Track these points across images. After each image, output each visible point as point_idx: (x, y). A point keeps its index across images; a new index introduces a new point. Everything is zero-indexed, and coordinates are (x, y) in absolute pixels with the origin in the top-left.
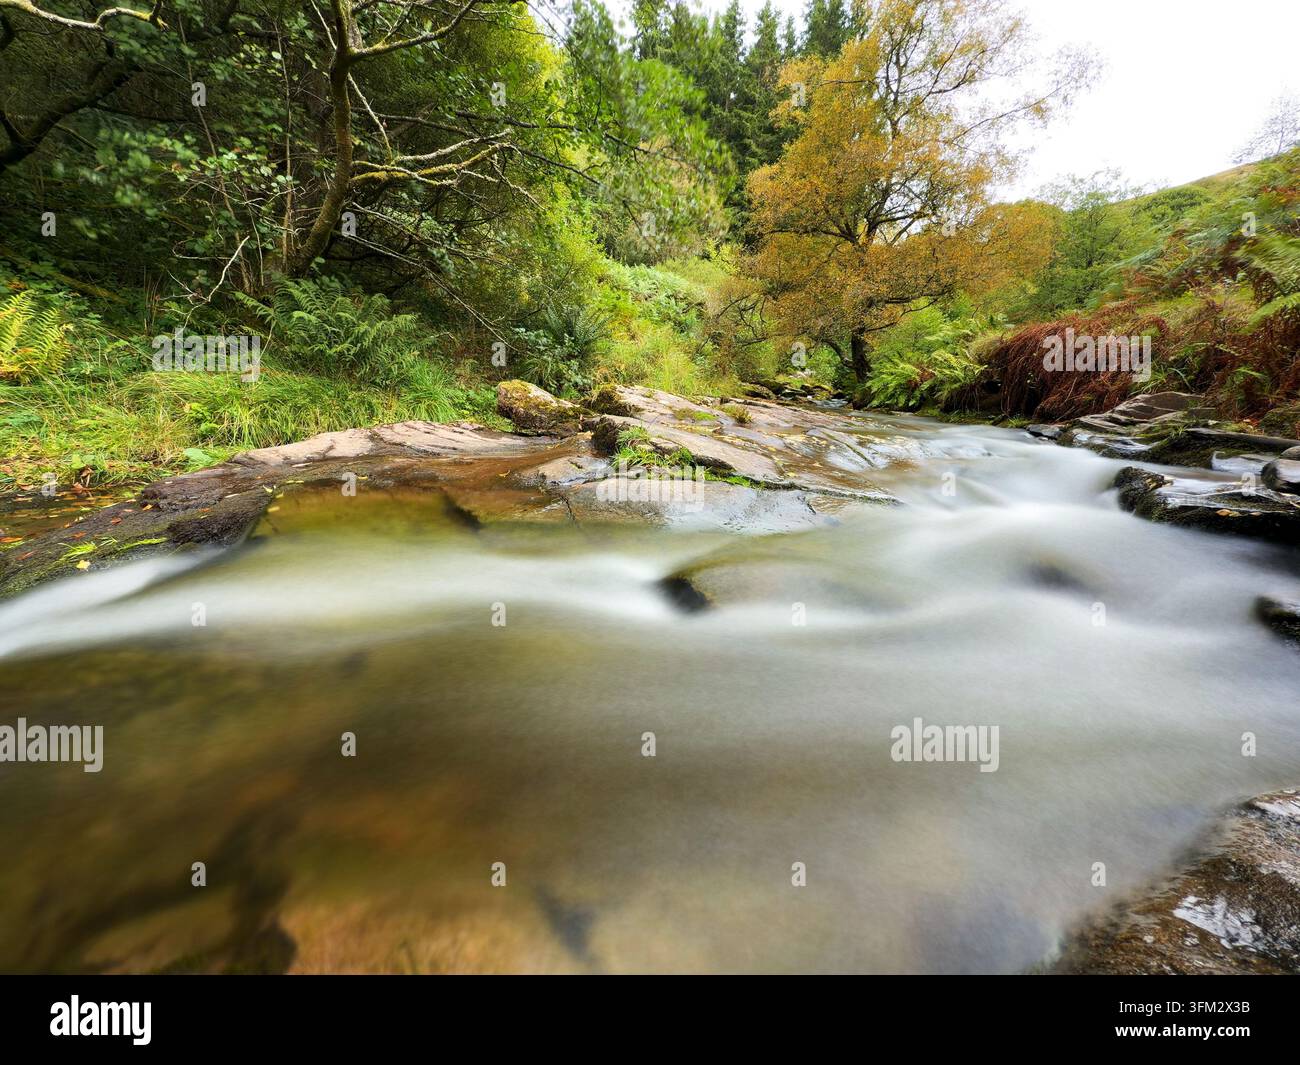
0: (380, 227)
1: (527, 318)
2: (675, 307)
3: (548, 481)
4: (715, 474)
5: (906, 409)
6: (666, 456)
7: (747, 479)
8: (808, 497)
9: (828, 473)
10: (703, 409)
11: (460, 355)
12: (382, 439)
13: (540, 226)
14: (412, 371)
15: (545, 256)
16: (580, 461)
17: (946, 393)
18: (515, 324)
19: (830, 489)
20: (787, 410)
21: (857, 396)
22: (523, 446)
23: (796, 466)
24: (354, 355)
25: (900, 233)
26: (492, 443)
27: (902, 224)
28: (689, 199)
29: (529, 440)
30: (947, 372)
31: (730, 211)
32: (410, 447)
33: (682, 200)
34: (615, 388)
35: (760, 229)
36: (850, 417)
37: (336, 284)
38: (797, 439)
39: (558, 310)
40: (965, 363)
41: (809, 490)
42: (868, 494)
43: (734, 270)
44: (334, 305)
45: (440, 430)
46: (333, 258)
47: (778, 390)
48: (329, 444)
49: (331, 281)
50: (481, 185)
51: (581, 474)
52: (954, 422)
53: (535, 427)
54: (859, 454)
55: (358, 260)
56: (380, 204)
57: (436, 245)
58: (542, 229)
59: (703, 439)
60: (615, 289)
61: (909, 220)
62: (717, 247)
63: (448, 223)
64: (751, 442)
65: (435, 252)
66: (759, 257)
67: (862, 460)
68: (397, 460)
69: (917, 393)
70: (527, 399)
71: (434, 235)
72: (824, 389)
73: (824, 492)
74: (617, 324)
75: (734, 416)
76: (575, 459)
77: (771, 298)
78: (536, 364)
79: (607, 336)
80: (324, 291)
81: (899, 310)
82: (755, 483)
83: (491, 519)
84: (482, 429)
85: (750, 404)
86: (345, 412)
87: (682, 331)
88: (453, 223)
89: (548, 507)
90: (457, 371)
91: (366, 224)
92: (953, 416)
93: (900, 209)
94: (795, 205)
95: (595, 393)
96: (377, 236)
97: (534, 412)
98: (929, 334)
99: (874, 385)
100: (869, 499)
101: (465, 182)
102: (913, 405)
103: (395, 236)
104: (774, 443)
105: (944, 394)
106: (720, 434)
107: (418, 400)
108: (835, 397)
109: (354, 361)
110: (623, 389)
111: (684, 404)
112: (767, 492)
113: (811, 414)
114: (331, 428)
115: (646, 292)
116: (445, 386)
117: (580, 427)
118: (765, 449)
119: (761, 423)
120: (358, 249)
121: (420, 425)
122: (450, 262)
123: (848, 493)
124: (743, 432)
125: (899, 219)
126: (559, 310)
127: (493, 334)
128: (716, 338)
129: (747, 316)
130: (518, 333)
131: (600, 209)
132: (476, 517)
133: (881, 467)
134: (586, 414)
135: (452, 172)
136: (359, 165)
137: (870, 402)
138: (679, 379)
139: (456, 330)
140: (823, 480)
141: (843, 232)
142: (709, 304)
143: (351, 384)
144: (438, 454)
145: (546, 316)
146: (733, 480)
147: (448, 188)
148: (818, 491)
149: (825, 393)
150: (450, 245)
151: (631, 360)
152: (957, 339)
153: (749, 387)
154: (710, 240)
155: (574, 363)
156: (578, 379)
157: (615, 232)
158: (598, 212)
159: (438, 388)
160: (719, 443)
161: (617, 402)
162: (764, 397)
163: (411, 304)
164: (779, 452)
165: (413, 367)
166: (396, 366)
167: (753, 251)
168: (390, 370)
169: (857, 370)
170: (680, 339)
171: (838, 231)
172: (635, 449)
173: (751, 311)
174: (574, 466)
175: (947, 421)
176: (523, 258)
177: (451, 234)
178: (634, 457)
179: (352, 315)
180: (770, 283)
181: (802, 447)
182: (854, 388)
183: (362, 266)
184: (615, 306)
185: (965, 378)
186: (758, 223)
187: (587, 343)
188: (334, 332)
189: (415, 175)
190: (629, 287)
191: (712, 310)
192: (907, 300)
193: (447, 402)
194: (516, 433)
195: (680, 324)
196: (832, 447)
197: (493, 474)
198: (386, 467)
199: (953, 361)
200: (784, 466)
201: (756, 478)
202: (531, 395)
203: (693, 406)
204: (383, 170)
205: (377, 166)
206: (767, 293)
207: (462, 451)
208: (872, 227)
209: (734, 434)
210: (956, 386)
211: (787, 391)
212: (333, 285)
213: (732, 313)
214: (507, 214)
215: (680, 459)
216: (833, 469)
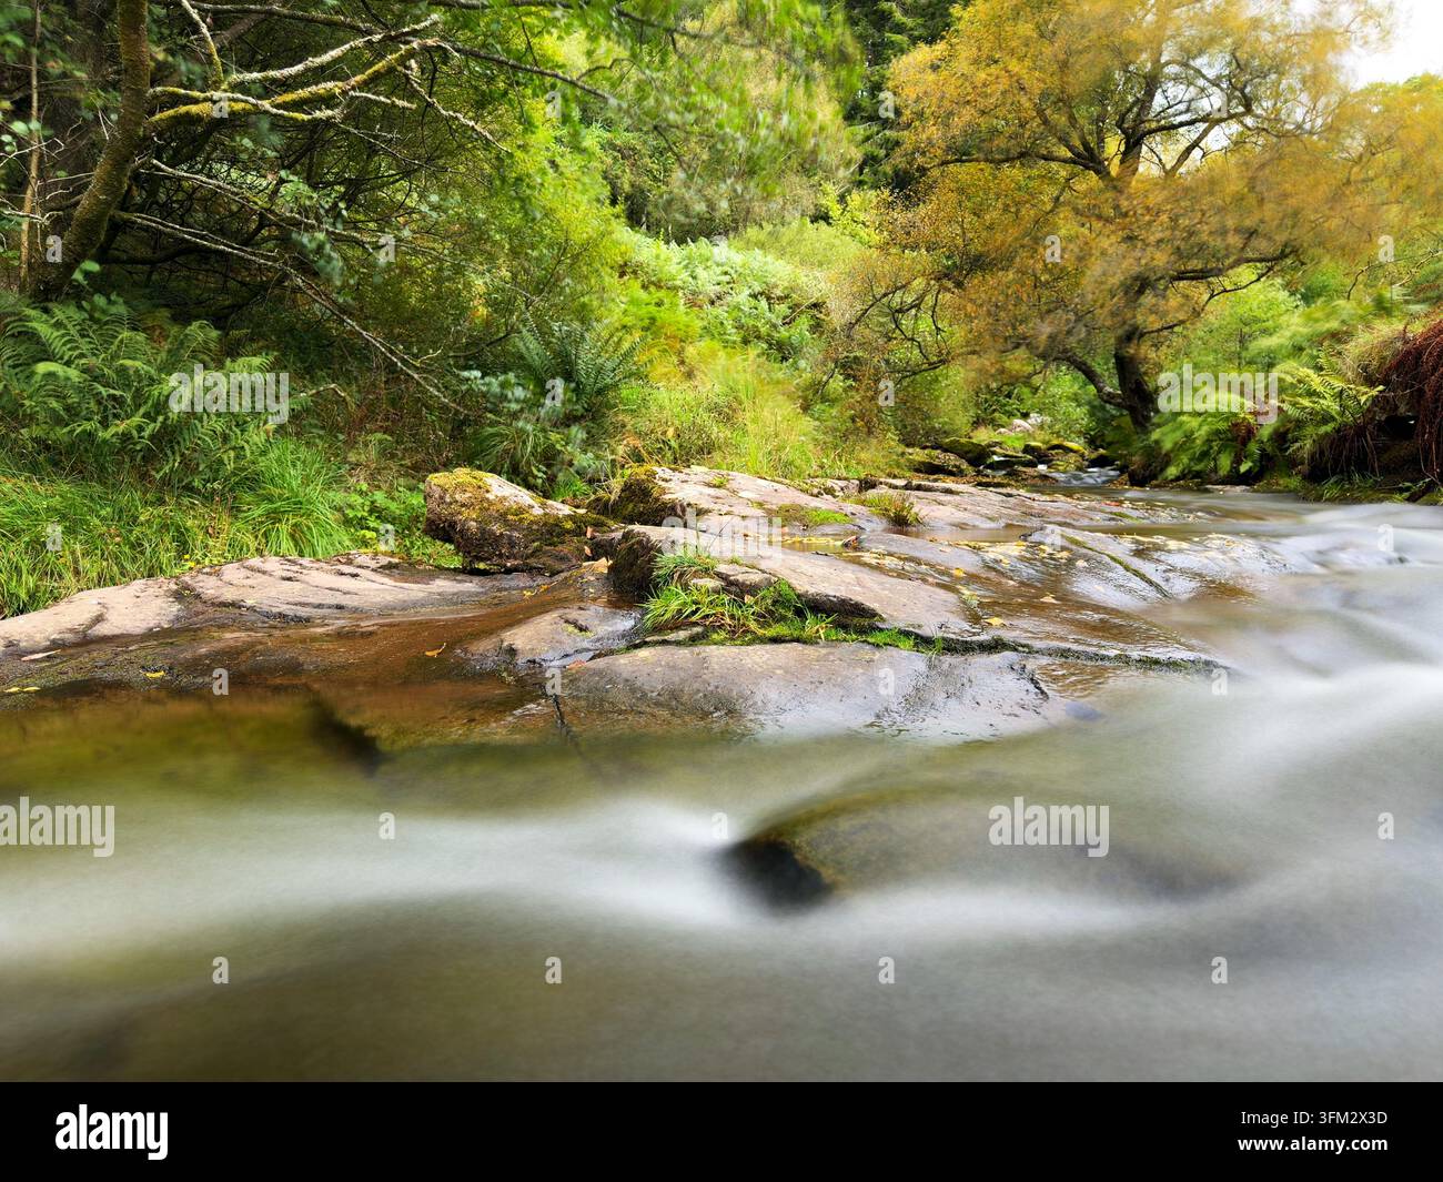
0: (206, 200)
1: (486, 351)
2: (768, 314)
3: (521, 660)
4: (845, 627)
5: (1235, 479)
6: (748, 599)
7: (907, 634)
8: (1031, 664)
9: (1070, 615)
10: (824, 504)
11: (356, 426)
12: (198, 596)
13: (503, 180)
14: (262, 463)
15: (513, 233)
16: (582, 617)
17: (1308, 444)
18: (462, 362)
19: (1075, 647)
20: (992, 496)
21: (1137, 460)
22: (477, 594)
23: (1004, 604)
24: (152, 437)
25: (1189, 150)
26: (415, 591)
27: (1192, 133)
28: (777, 112)
29: (489, 583)
30: (1306, 402)
31: (860, 130)
32: (252, 609)
33: (764, 117)
34: (653, 474)
35: (920, 160)
36: (1121, 502)
37: (120, 309)
38: (1012, 550)
39: (542, 334)
40: (1338, 384)
41: (1031, 651)
42: (1154, 653)
43: (876, 238)
44: (114, 347)
45: (314, 573)
46: (117, 261)
47: (978, 457)
48: (95, 611)
49: (110, 302)
50: (390, 116)
51: (584, 641)
52: (1332, 500)
53: (501, 556)
54: (1136, 573)
55: (165, 260)
56: (207, 160)
57: (310, 228)
58: (507, 183)
59: (821, 561)
60: (652, 289)
61: (1202, 126)
62: (842, 199)
63: (331, 184)
64: (918, 562)
65: (305, 240)
66: (922, 210)
67: (1144, 584)
68: (228, 635)
69: (1253, 447)
70: (483, 504)
71: (304, 211)
72: (1072, 450)
73: (1064, 653)
74: (655, 352)
75: (885, 513)
76: (573, 614)
77: (950, 285)
78: (503, 437)
79: (638, 375)
80: (97, 321)
81: (1199, 292)
82: (923, 642)
83: (404, 742)
84: (396, 566)
85: (919, 488)
86: (133, 547)
87: (785, 359)
88: (340, 184)
89: (518, 712)
90: (352, 457)
91: (181, 196)
92: (1330, 488)
93: (1182, 107)
94: (983, 113)
95: (616, 485)
96: (200, 216)
97: (497, 528)
98: (1266, 332)
99: (1165, 437)
100: (1157, 662)
101: (359, 112)
102: (1249, 471)
103: (232, 214)
104: (963, 562)
105: (1305, 446)
106: (856, 549)
107: (275, 517)
108: (1093, 463)
109: (150, 449)
110: (668, 474)
111: (788, 496)
112: (948, 659)
113: (1041, 501)
114: (103, 581)
115: (712, 290)
116: (328, 486)
117: (587, 551)
118: (942, 573)
119: (940, 524)
120: (164, 241)
121: (272, 564)
122: (334, 255)
123: (1113, 653)
124: (902, 543)
125: (1182, 124)
126: (543, 332)
127: (418, 383)
128: (849, 368)
129: (906, 322)
130: (468, 379)
131: (618, 142)
132: (373, 739)
133: (1185, 596)
134: (597, 525)
135: (334, 96)
136: (164, 94)
137: (1163, 470)
138: (779, 449)
139: (349, 379)
140: (1060, 630)
141: (1078, 155)
142: (831, 304)
143: (144, 494)
144: (308, 620)
145: (521, 345)
146: (879, 638)
147: (328, 123)
148: (1050, 653)
149: (1072, 458)
150: (334, 225)
151: (687, 418)
152: (1318, 340)
153: (919, 455)
154: (829, 187)
155: (578, 433)
156: (584, 460)
157: (646, 182)
158: (614, 147)
159: (314, 491)
160: (851, 567)
161: (657, 500)
162: (951, 473)
163: (263, 336)
164: (971, 578)
165: (264, 453)
166: (232, 454)
167: (910, 202)
168: (221, 462)
169: (1132, 410)
170: (780, 372)
171: (1069, 154)
172: (686, 587)
173: (913, 311)
174: (571, 628)
175: (1318, 499)
176: (473, 238)
177: (335, 205)
178: (685, 603)
179: (149, 363)
180: (948, 258)
181: (1020, 566)
182: (1127, 444)
183: (171, 272)
184: (653, 320)
185: (1342, 414)
186: (917, 149)
187: (600, 392)
188: (113, 397)
189: (266, 104)
190: (678, 283)
191: (840, 312)
192: (1219, 272)
193: (332, 517)
194: (463, 571)
195: (780, 346)
196: (1081, 563)
197: (413, 651)
198: (203, 651)
199: (1316, 381)
200: (981, 605)
201: (926, 632)
202: (491, 496)
203: (805, 500)
204: (206, 100)
205: (196, 94)
206: (942, 276)
207: (355, 610)
208: (1133, 143)
209: (882, 548)
210: (1328, 428)
211: (996, 458)
212: (113, 310)
213: (878, 318)
214: (441, 162)
215: (775, 603)
216: (1083, 606)
